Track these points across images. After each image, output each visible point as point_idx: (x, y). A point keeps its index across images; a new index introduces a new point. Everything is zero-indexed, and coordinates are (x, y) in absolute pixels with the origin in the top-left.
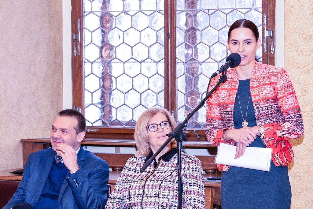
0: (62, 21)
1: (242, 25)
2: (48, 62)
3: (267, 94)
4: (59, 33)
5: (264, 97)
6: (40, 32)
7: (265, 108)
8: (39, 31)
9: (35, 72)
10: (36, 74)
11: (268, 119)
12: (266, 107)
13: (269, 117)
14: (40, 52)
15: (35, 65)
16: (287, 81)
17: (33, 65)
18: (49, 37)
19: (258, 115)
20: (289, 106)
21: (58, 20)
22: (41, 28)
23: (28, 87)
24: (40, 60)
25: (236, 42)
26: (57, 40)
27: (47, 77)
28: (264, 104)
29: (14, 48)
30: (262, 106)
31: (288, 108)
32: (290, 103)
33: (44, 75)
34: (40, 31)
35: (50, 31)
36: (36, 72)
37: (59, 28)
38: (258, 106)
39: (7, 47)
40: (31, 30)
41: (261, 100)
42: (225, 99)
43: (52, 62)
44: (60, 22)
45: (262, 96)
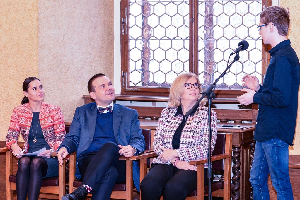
2: (103, 39)
4: (112, 18)
8: (97, 16)
9: (94, 46)
11: (50, 138)
13: (51, 136)
14: (97, 32)
17: (93, 41)
18: (104, 21)
19: (46, 136)
21: (111, 8)
22: (98, 14)
23: (89, 58)
24: (97, 37)
26: (110, 23)
27: (103, 50)
28: (48, 129)
29: (79, 29)
30: (47, 131)
33: (100, 49)
35: (105, 16)
38: (45, 131)
39: (73, 28)
40: (91, 16)
41: (47, 127)
43: (106, 39)
44: (112, 10)
45: (47, 124)
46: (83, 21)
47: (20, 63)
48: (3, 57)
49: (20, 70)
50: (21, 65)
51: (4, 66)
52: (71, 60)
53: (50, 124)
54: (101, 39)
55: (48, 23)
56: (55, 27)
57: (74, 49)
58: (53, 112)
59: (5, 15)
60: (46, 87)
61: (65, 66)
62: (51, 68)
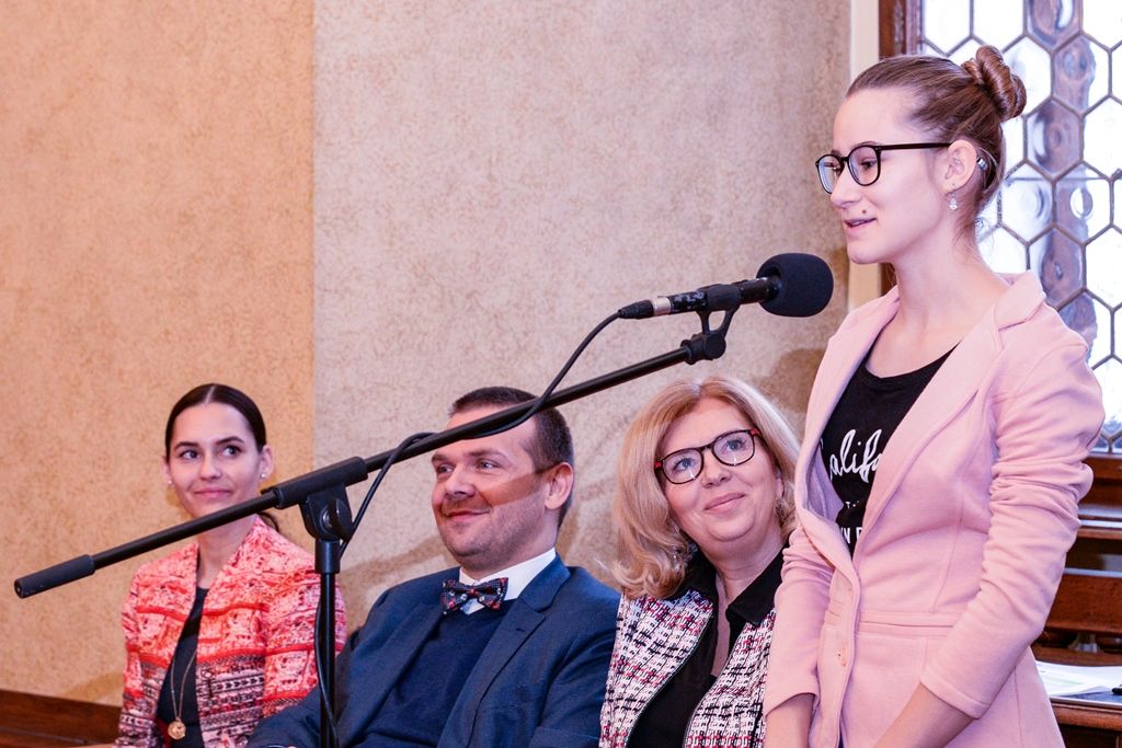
0: (847, 13)
1: (209, 395)
2: (771, 180)
3: (238, 637)
4: (832, 64)
5: (230, 647)
6: (732, 58)
7: (229, 685)
8: (727, 53)
9: (704, 219)
10: (711, 225)
11: (238, 723)
12: (232, 682)
13: (241, 715)
14: (730, 140)
15: (704, 190)
16: (301, 605)
17: (697, 189)
18: (778, 78)
19: (206, 704)
20: (280, 684)
21: (827, 8)
22: (736, 43)
23: (669, 280)
24: (730, 170)
25: (194, 451)
26: (820, 90)
27: (768, 240)
28: (225, 669)
29: (597, 123)
30: (218, 677)
31: (276, 690)
32: (288, 678)
33: (751, 231)
34: (732, 54)
35: (785, 55)
36: (710, 218)
37: (832, 42)
38: (208, 675)
39: (560, 119)
40: (686, 50)
41: (220, 658)
42: (154, 642)
43: (793, 178)
44: (837, 17)
45: (227, 645)
46: (632, 81)
47: (246, 305)
48: (178, 272)
49: (245, 343)
50: (247, 316)
51: (184, 321)
52: (546, 293)
53: (241, 640)
54: (760, 181)
55: (384, 93)
56: (434, 114)
57: (564, 230)
58: (268, 583)
59: (189, 54)
60: (370, 439)
61: (498, 326)
62: (401, 333)
